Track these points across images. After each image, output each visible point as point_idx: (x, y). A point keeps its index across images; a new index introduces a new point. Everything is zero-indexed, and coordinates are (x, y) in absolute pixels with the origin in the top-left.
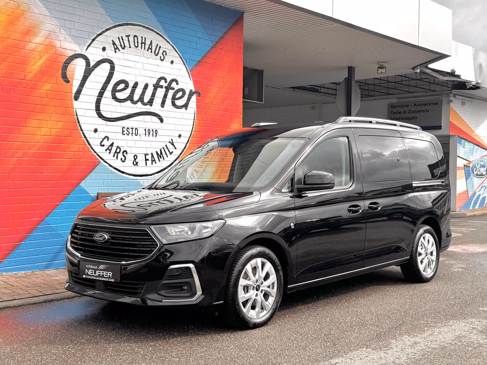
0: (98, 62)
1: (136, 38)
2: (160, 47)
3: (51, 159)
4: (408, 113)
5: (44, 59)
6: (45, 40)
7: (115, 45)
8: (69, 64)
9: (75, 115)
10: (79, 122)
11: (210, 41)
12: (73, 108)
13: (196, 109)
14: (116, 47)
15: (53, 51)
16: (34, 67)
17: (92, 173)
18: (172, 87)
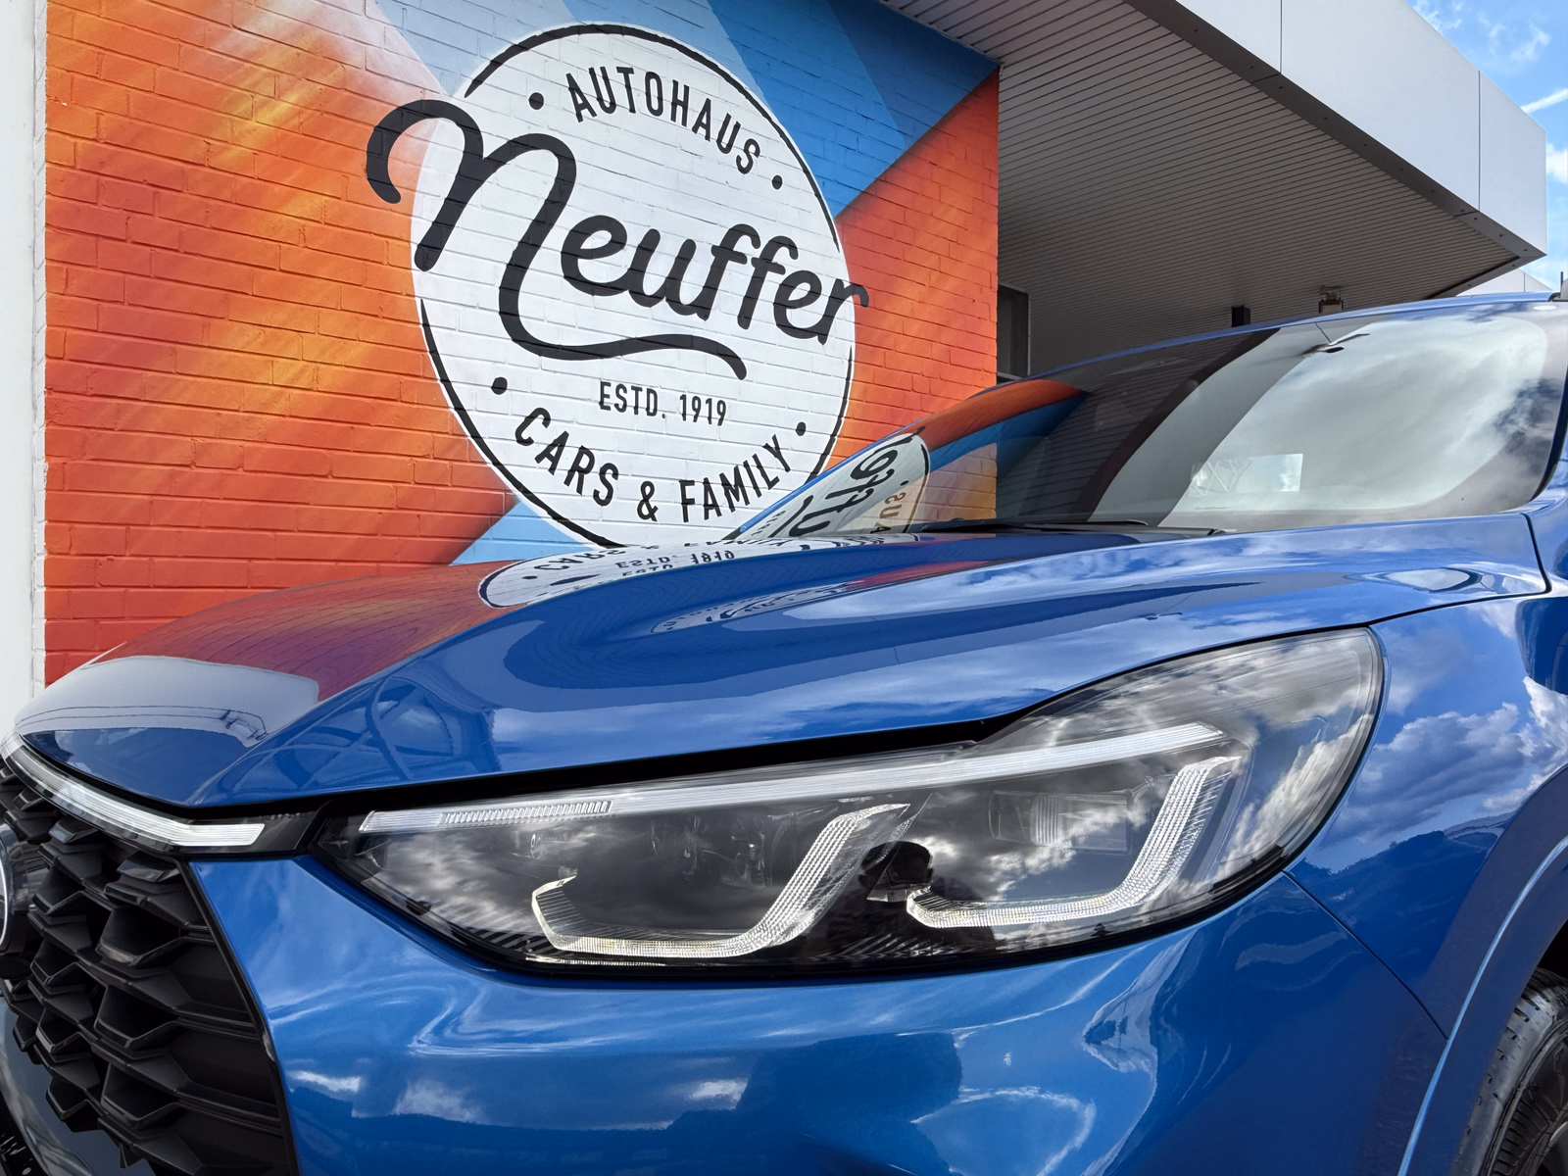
0: (513, 141)
1: (653, 82)
2: (737, 126)
3: (316, 479)
5: (292, 98)
6: (300, 32)
7: (577, 95)
8: (400, 133)
9: (419, 324)
10: (434, 351)
11: (900, 136)
12: (414, 296)
13: (854, 345)
14: (580, 101)
15: (331, 75)
16: (251, 124)
17: (483, 537)
18: (776, 264)
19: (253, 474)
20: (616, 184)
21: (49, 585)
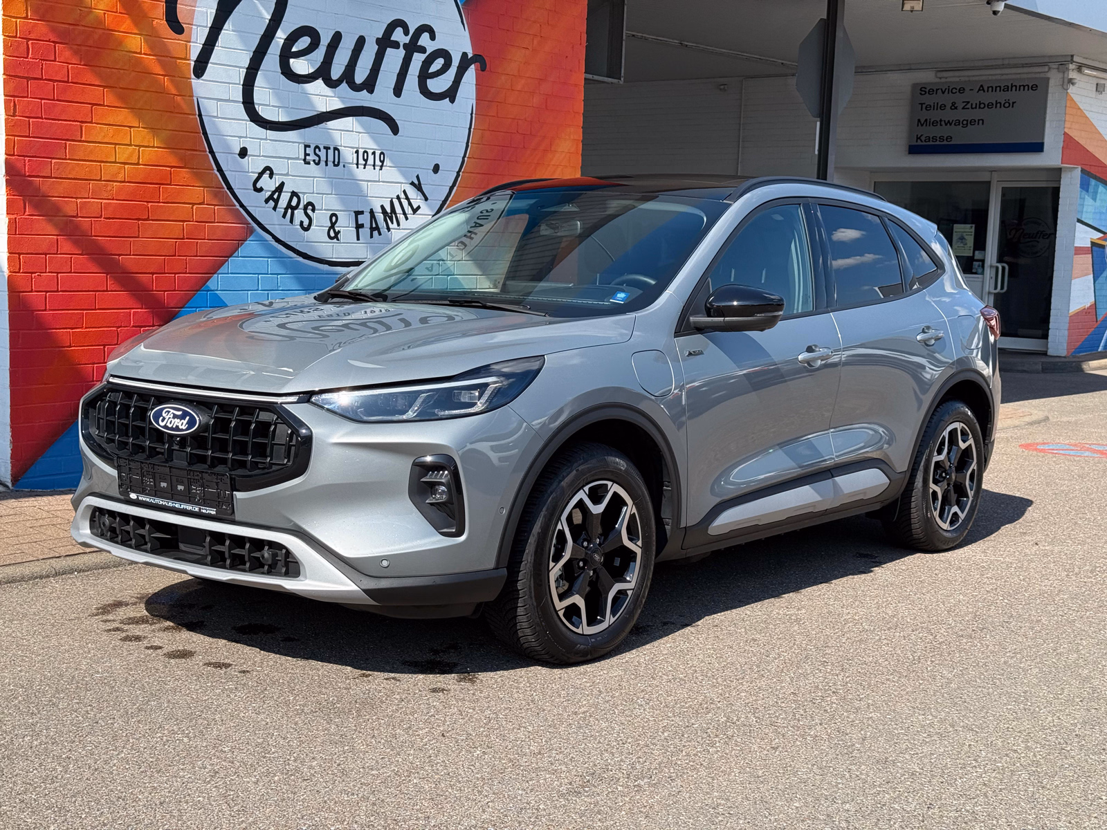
3: (140, 221)
4: (963, 108)
9: (195, 115)
19: (107, 220)
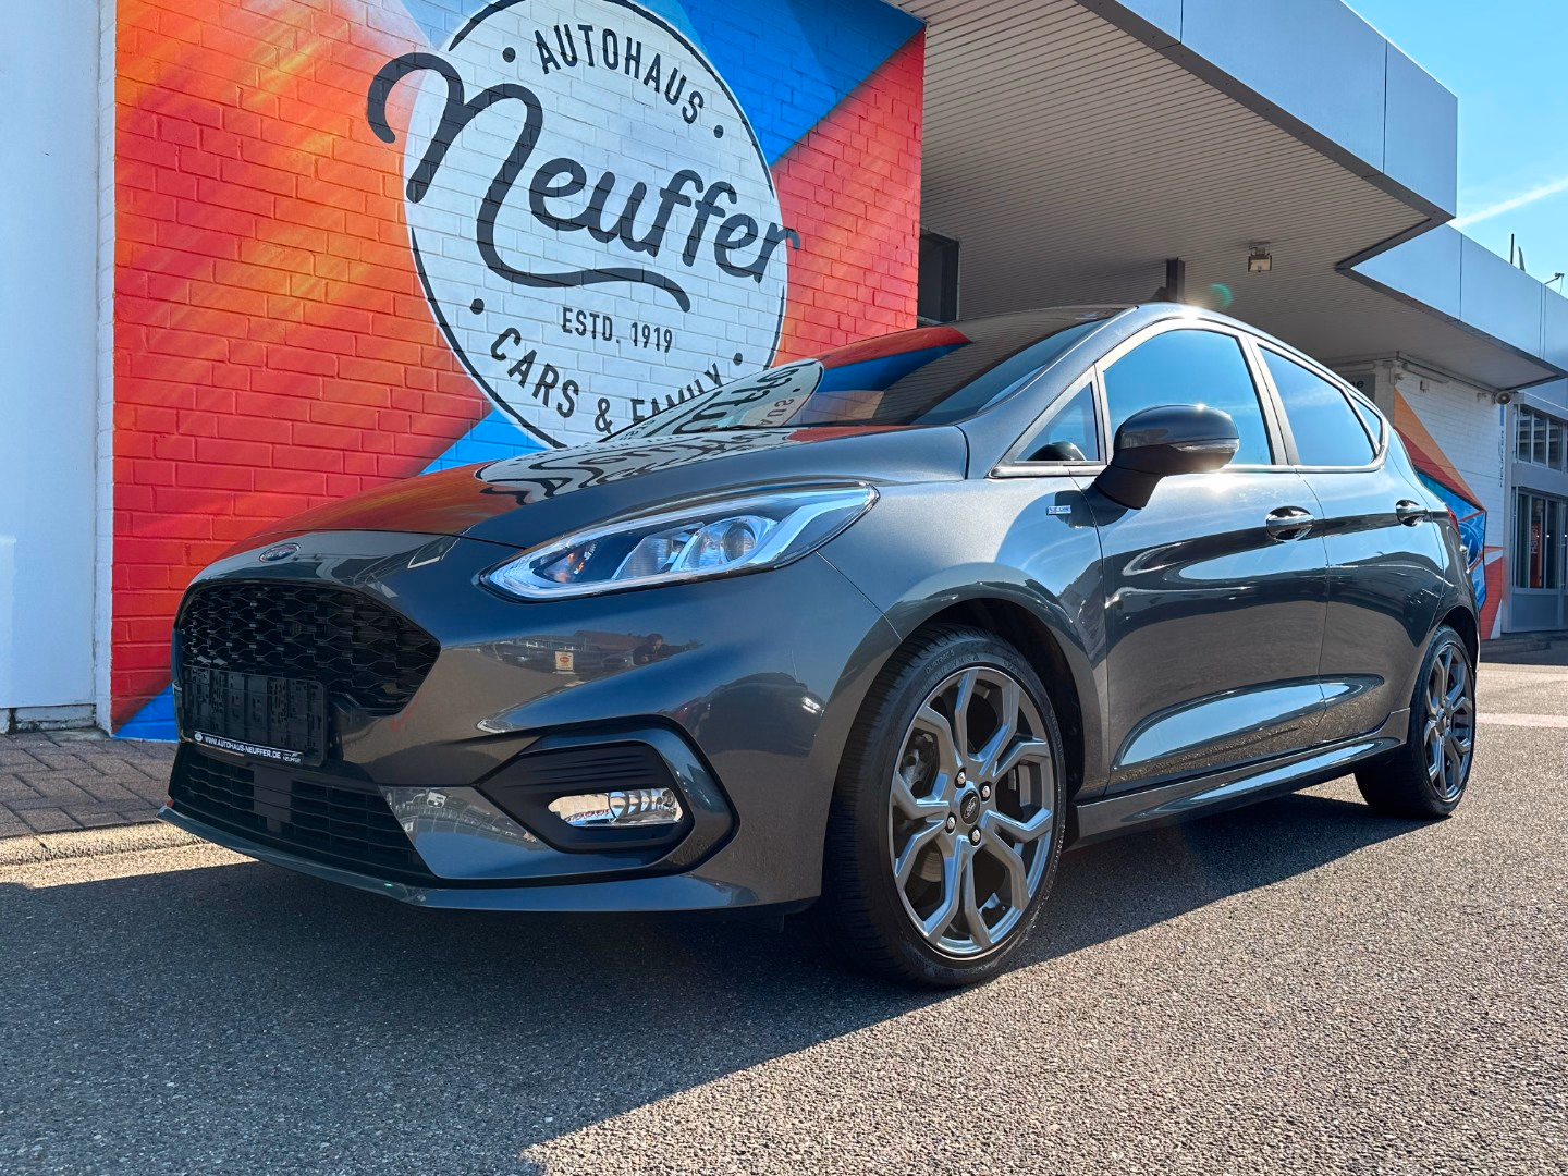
0: (490, 90)
1: (610, 39)
2: (683, 80)
3: (326, 378)
5: (308, 50)
7: (544, 51)
8: (395, 82)
9: (410, 247)
10: (423, 274)
12: (406, 225)
13: (786, 285)
14: (546, 55)
15: (339, 31)
16: (275, 72)
17: (464, 437)
18: (717, 207)
19: (276, 372)
20: (577, 131)
21: (118, 456)
